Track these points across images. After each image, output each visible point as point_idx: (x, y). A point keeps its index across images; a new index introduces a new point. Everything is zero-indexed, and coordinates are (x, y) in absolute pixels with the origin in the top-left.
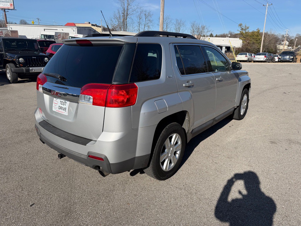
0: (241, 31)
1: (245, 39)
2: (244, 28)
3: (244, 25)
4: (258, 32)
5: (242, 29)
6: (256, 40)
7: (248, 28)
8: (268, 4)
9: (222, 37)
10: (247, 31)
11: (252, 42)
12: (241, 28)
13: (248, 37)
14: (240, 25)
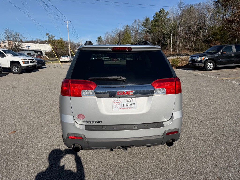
0: (49, 38)
1: (53, 45)
2: (51, 37)
3: (50, 34)
4: (62, 40)
5: (50, 38)
6: (61, 46)
7: (54, 37)
8: (67, 21)
9: (31, 43)
10: (54, 39)
11: (59, 48)
12: (48, 37)
13: (55, 44)
14: (48, 34)
